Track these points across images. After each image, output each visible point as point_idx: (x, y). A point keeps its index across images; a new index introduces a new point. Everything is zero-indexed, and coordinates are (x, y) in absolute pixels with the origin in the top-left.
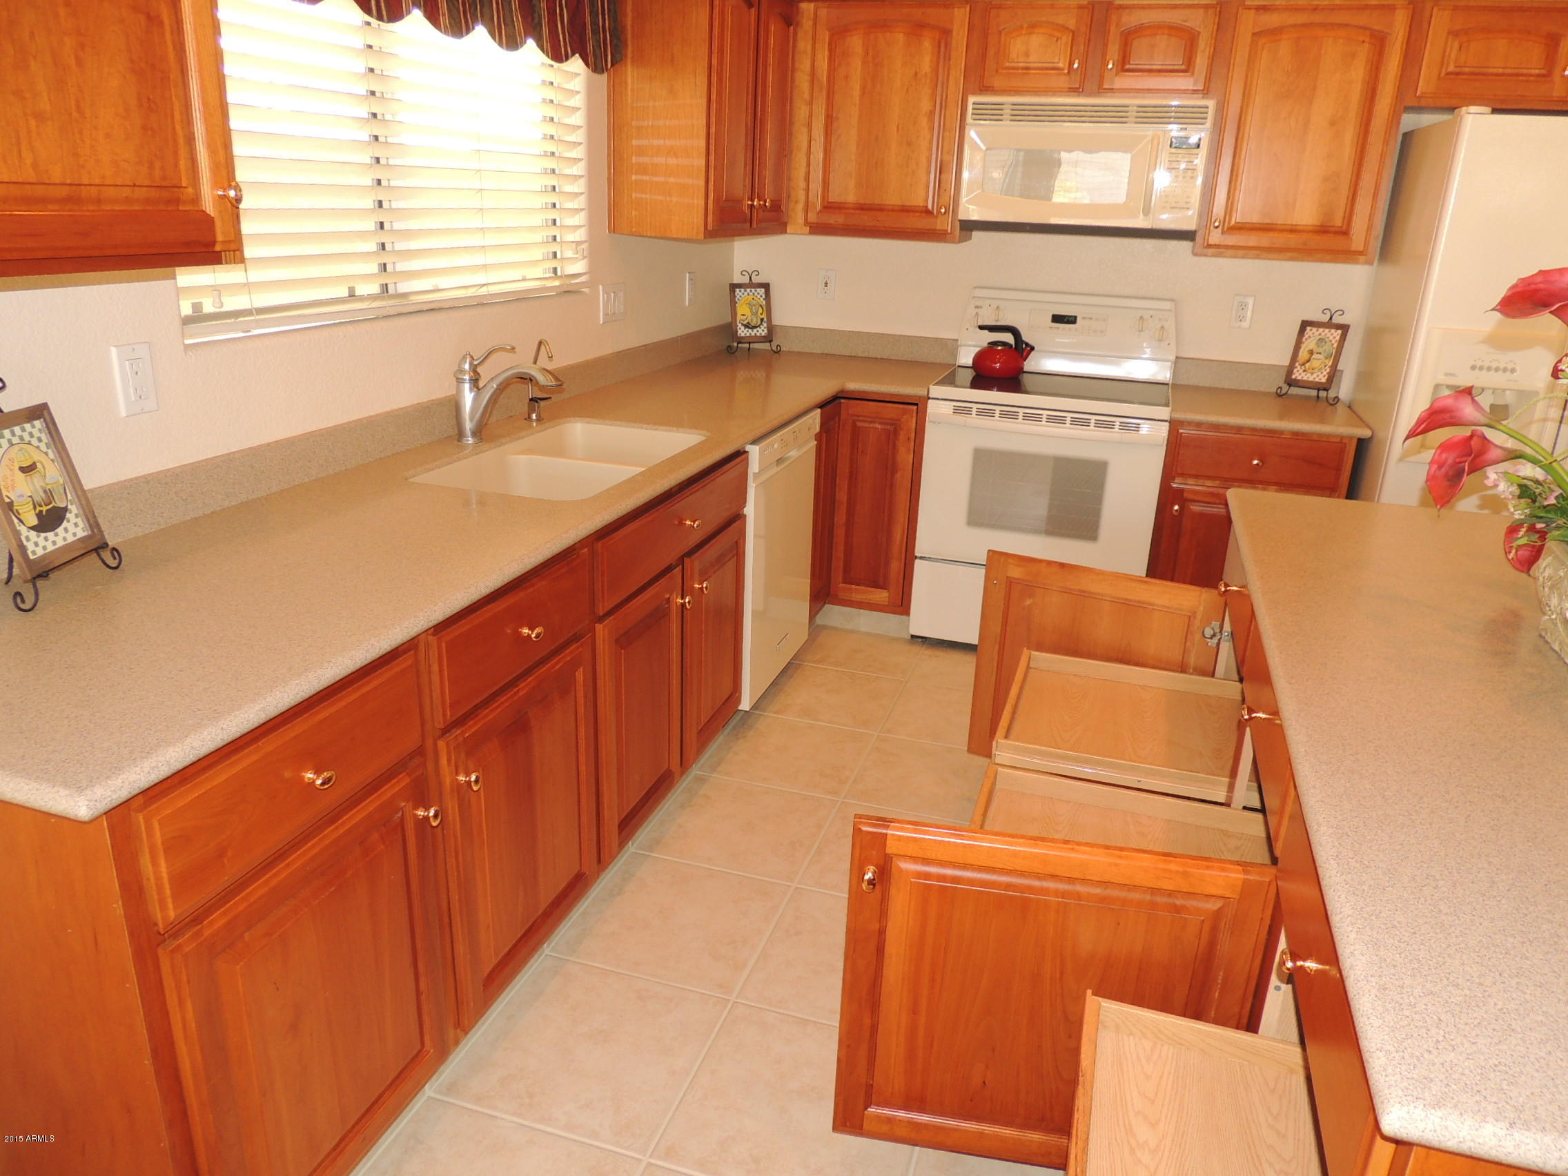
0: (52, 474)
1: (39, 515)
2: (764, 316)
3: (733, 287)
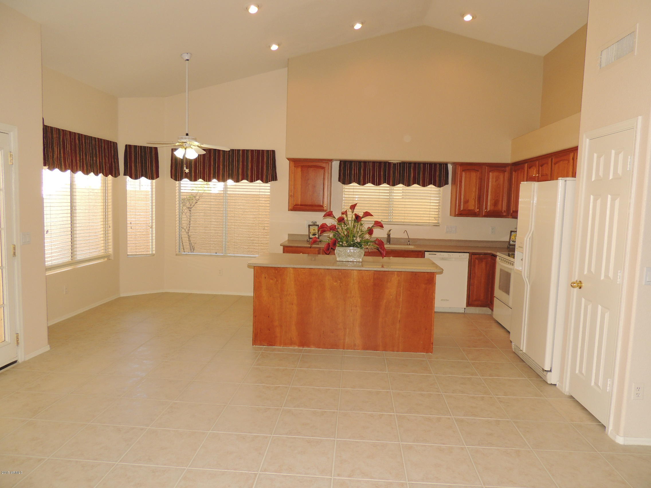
1: (313, 234)
3: (511, 232)
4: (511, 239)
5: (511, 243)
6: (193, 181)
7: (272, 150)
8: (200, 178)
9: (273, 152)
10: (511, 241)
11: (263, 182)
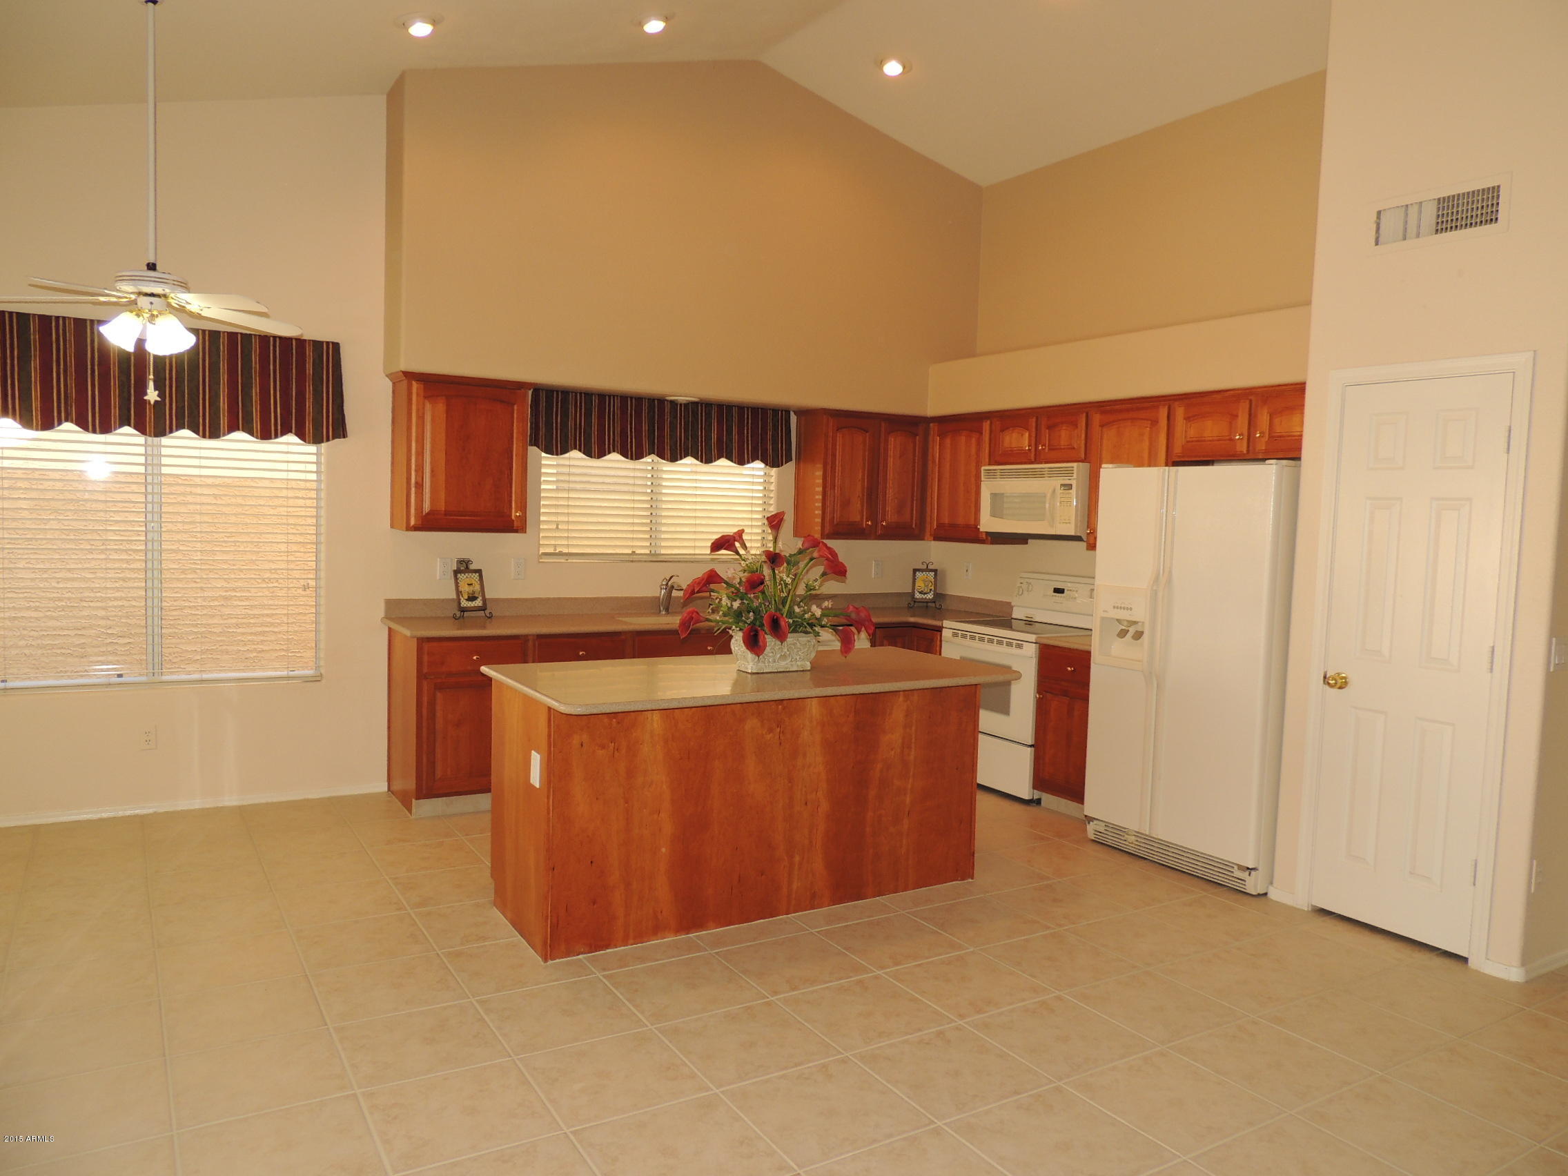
0: (477, 587)
1: (469, 597)
2: (933, 588)
3: (915, 571)
4: (917, 587)
5: (916, 596)
6: (37, 430)
7: (333, 343)
8: (67, 420)
9: (336, 346)
10: (916, 592)
11: (305, 441)
